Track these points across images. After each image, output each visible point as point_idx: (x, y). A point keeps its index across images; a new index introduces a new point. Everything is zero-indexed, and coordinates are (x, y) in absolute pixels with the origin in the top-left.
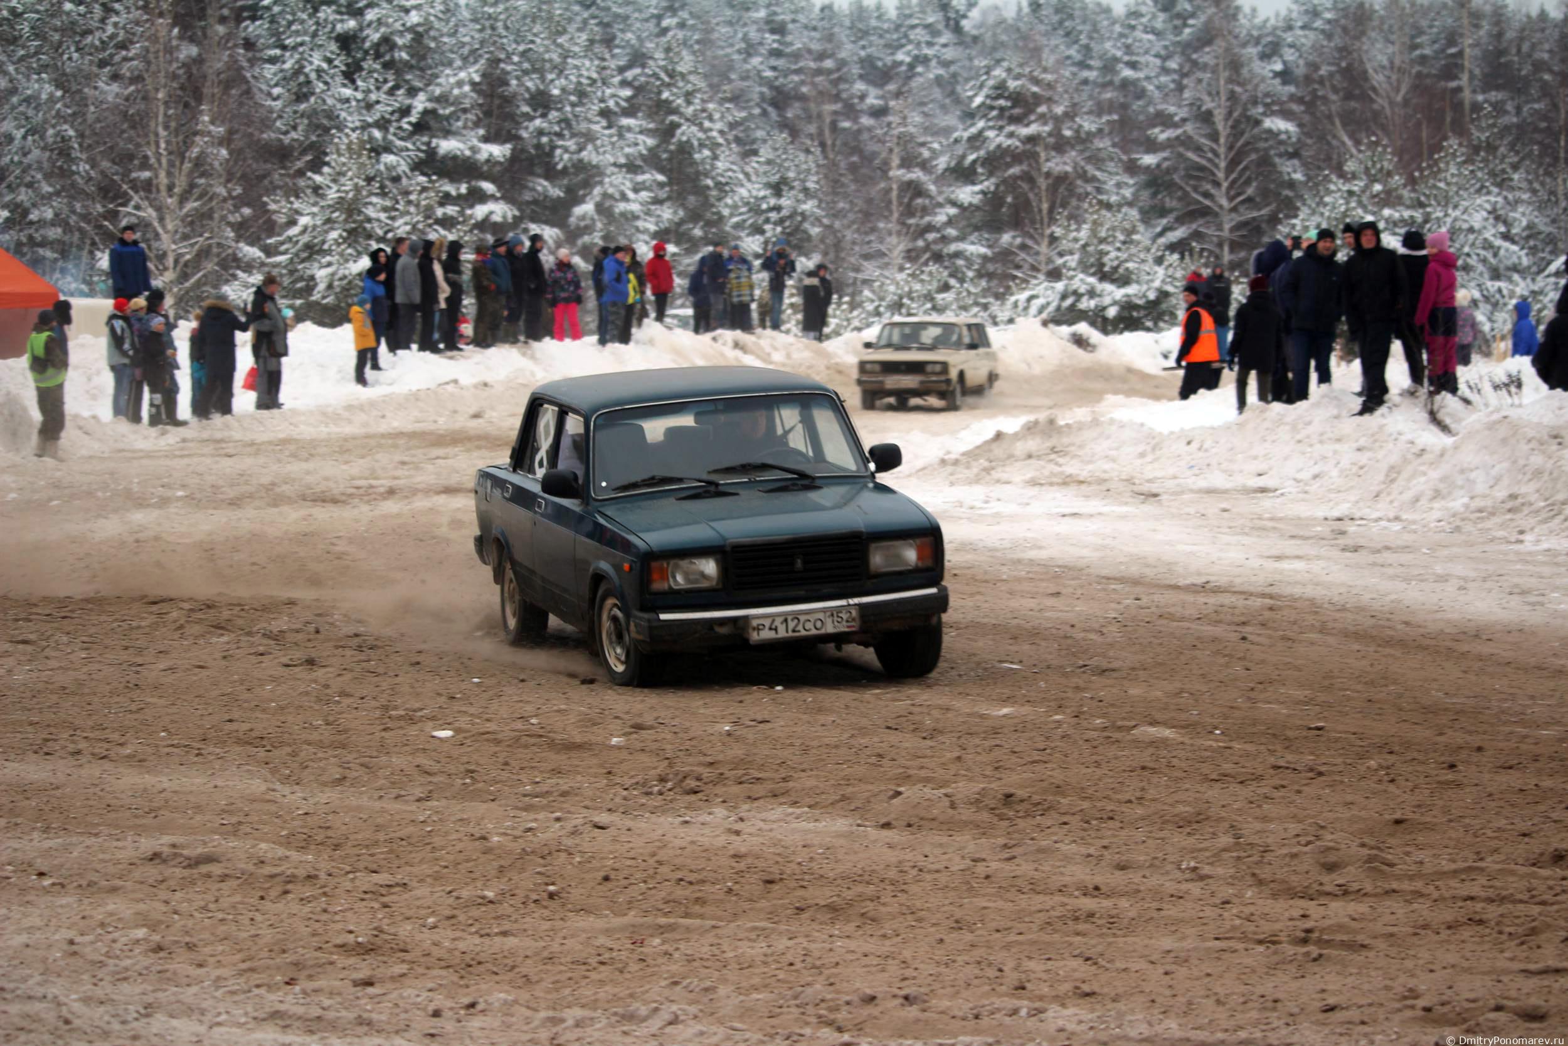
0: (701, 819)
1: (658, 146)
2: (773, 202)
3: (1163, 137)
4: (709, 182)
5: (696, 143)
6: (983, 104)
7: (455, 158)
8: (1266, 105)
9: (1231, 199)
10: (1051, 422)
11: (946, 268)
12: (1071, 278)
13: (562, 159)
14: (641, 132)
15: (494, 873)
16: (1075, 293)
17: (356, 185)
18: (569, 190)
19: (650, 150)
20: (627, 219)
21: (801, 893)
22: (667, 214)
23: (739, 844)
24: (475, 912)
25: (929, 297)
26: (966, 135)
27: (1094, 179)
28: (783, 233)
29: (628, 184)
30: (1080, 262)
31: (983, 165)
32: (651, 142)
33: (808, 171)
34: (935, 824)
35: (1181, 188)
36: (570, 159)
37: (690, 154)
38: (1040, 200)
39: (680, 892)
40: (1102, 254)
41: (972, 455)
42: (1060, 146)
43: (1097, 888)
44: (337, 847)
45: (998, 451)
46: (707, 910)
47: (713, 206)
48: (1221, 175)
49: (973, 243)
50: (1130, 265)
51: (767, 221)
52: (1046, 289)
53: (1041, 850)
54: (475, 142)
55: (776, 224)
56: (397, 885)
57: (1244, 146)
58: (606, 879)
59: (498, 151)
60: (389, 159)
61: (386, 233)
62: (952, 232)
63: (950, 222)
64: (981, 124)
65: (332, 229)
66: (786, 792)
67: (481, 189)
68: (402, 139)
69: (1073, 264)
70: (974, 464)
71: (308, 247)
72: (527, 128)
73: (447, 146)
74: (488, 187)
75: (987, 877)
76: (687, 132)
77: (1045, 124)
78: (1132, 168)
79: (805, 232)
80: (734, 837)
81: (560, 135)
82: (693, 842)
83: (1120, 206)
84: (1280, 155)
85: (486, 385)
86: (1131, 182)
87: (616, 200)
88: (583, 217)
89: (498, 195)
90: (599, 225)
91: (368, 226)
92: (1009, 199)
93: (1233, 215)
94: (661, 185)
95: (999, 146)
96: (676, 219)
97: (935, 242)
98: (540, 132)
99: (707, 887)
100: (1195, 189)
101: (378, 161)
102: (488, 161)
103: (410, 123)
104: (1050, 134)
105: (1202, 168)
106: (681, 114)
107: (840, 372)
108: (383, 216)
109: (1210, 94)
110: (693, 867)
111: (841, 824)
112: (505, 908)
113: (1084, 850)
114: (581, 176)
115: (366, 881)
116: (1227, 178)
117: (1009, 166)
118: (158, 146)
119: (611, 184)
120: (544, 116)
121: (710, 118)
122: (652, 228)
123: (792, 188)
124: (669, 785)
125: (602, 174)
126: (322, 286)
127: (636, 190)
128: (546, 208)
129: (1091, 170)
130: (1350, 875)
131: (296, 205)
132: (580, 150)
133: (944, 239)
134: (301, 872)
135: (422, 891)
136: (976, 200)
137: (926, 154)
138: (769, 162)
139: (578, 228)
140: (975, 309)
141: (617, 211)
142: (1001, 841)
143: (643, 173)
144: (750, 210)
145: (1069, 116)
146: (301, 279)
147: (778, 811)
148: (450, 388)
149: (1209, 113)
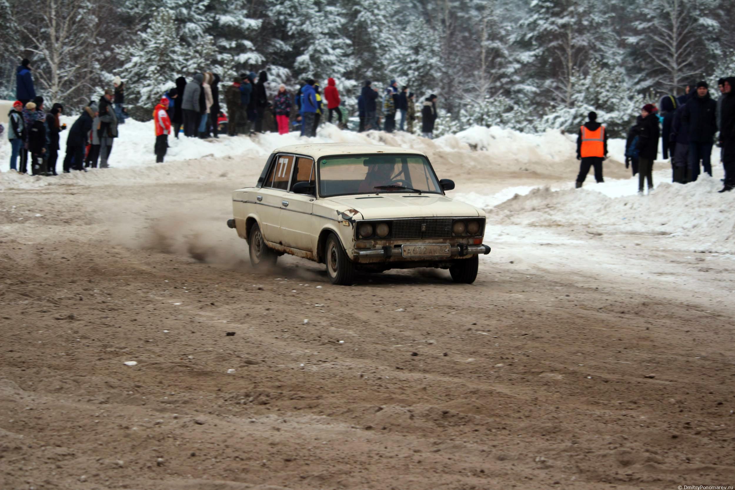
0: (261, 420)
1: (347, 23)
2: (413, 57)
3: (640, 27)
4: (376, 45)
5: (369, 22)
6: (537, 5)
7: (229, 26)
8: (701, 10)
9: (679, 64)
10: (547, 190)
11: (512, 99)
12: (580, 107)
13: (291, 29)
14: (338, 15)
15: (128, 449)
16: (581, 115)
17: (166, 40)
18: (295, 47)
19: (343, 25)
20: (328, 65)
21: (306, 468)
22: (352, 62)
23: (277, 437)
24: (111, 473)
25: (499, 115)
26: (527, 22)
27: (600, 50)
28: (419, 75)
29: (329, 45)
30: (586, 98)
31: (536, 40)
32: (343, 21)
33: (434, 40)
34: (399, 428)
35: (650, 57)
36: (296, 29)
37: (366, 29)
38: (568, 61)
39: (235, 465)
40: (598, 93)
41: (500, 207)
42: (581, 30)
43: (482, 471)
44: (42, 430)
45: (516, 205)
46: (249, 476)
47: (378, 58)
48: (673, 50)
49: (529, 85)
50: (614, 100)
51: (410, 68)
52: (565, 112)
53: (455, 447)
54: (241, 17)
55: (415, 70)
56: (69, 454)
57: (687, 33)
58: (193, 455)
59: (254, 23)
60: (191, 25)
61: (183, 68)
62: (516, 78)
63: (516, 72)
64: (536, 16)
65: (152, 65)
66: (317, 406)
67: (243, 45)
68: (199, 14)
69: (581, 99)
70: (501, 212)
71: (137, 74)
72: (272, 10)
73: (225, 19)
74: (248, 44)
75: (419, 462)
76: (364, 16)
77: (572, 17)
78: (622, 44)
79: (432, 75)
80: (276, 432)
81: (291, 15)
82: (250, 435)
83: (614, 66)
84: (708, 40)
85: (230, 158)
86: (621, 52)
87: (322, 54)
88: (302, 63)
89: (254, 48)
90: (312, 68)
91: (172, 64)
92: (550, 60)
93: (680, 73)
94: (348, 46)
95: (546, 29)
96: (357, 66)
97: (507, 83)
98: (280, 13)
99: (252, 463)
100: (658, 57)
101: (185, 27)
102: (248, 29)
103: (203, 5)
104: (575, 23)
105: (663, 46)
106: (361, 5)
107: (441, 157)
108: (181, 58)
109: (669, 3)
110: (246, 450)
111: (342, 426)
112: (129, 471)
113: (481, 448)
114: (302, 39)
115: (51, 451)
116: (676, 52)
117: (551, 41)
118: (50, 13)
119: (320, 45)
120: (282, 3)
121: (378, 8)
122: (342, 70)
123: (425, 50)
124: (251, 399)
125: (314, 38)
126: (144, 98)
127: (334, 48)
128: (281, 57)
129: (598, 45)
130: (636, 469)
131: (132, 50)
132: (303, 24)
133: (512, 82)
134: (13, 445)
135: (82, 459)
136: (531, 60)
137: (503, 33)
138: (412, 35)
139: (299, 69)
140: (525, 123)
141: (322, 60)
142: (432, 440)
143: (338, 38)
144: (400, 62)
145: (586, 13)
146: (133, 93)
147: (308, 417)
148: (209, 159)
149: (668, 14)
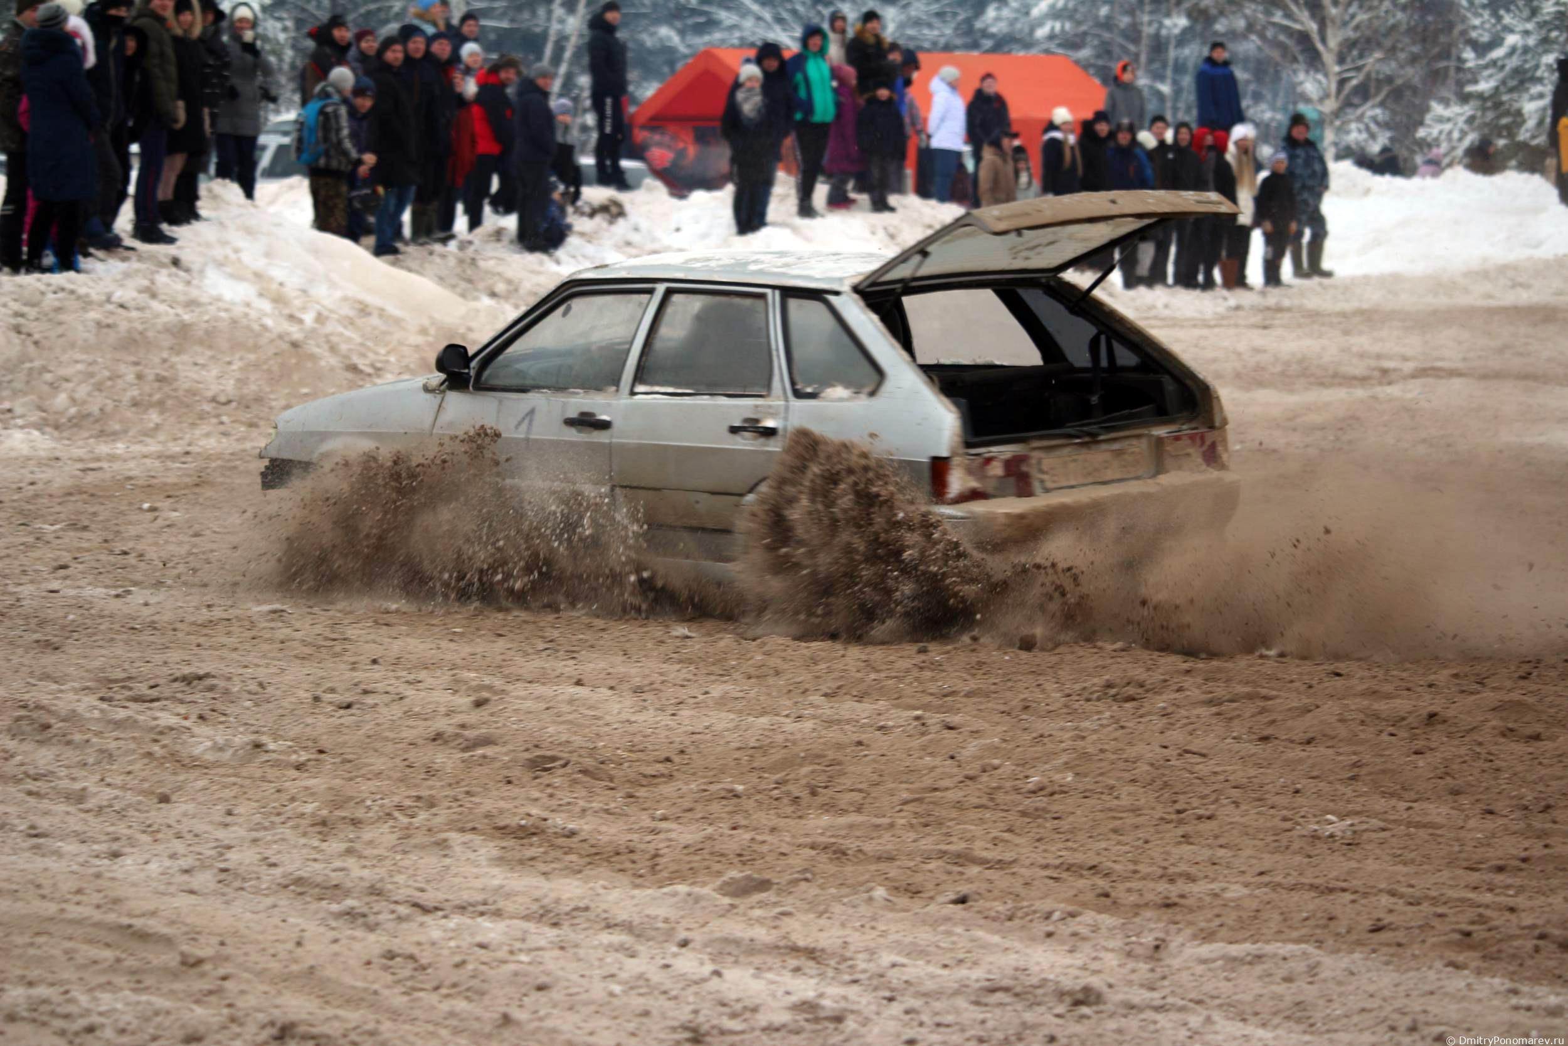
65: (1546, 52)
126: (1531, 123)
146: (1507, 113)
